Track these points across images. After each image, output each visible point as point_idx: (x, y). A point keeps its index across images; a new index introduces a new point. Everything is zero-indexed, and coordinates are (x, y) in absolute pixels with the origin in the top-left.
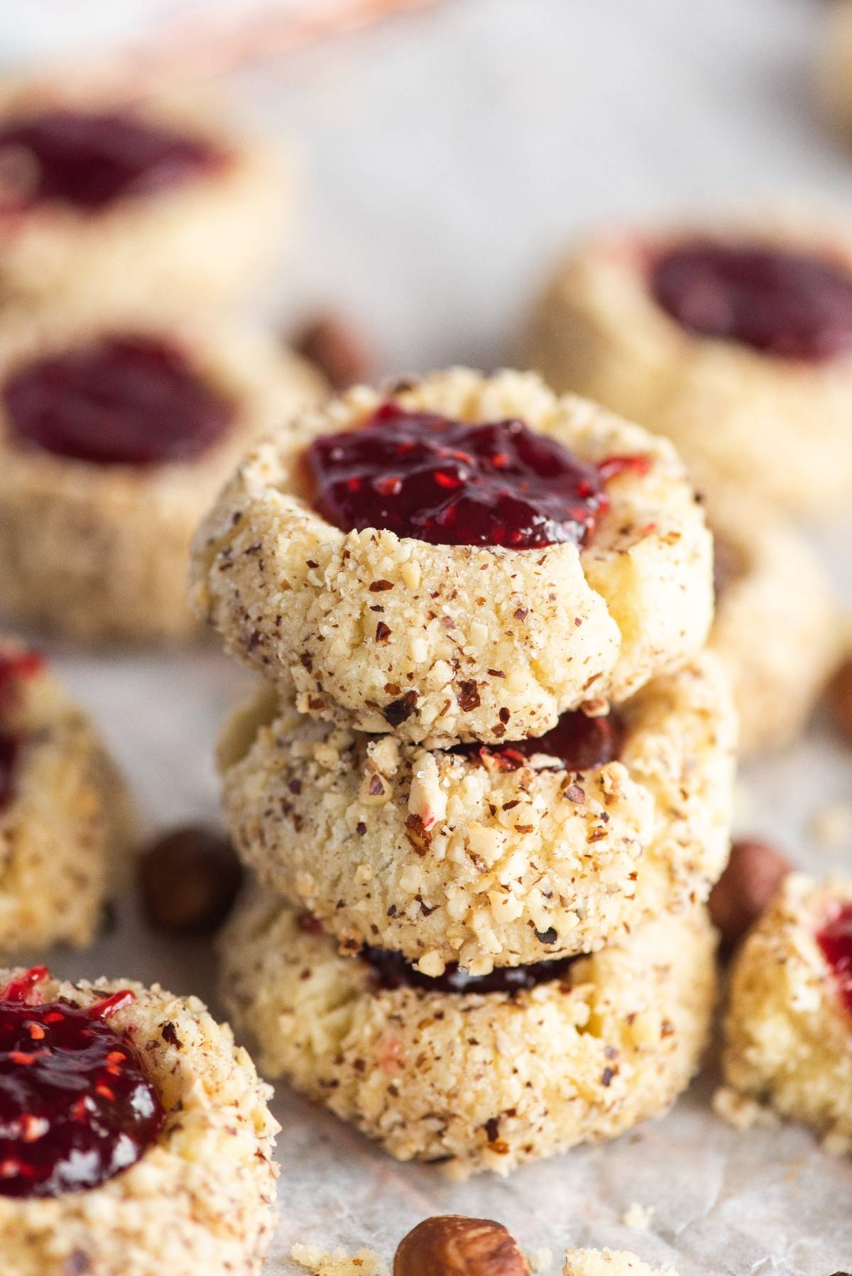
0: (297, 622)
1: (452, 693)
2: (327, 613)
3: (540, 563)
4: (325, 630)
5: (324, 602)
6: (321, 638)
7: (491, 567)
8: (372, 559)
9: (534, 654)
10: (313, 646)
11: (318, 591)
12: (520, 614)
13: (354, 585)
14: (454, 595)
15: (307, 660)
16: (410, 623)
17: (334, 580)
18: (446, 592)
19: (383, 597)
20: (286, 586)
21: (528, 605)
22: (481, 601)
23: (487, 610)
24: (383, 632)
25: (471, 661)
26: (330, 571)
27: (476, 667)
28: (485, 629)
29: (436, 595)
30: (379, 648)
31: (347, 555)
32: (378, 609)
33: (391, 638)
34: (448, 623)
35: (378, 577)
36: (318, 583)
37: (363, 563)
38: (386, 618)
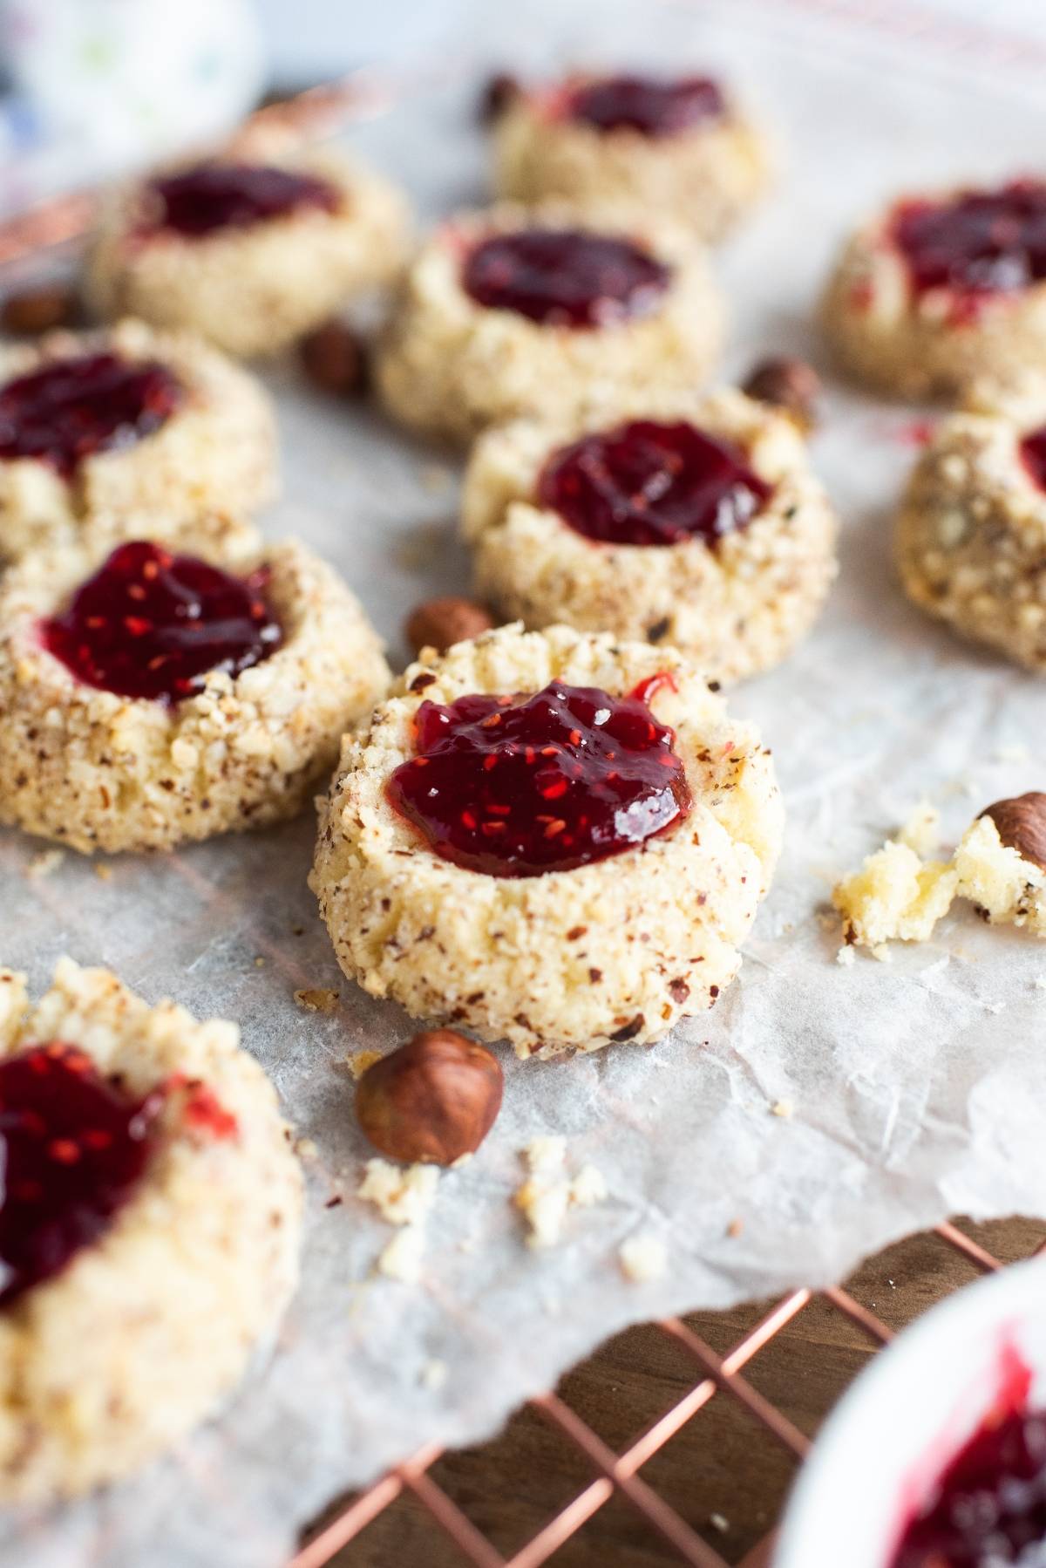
0: (502, 991)
1: (666, 996)
2: (533, 976)
3: (696, 841)
4: (538, 992)
5: (526, 967)
6: (533, 1000)
7: (662, 868)
8: (558, 910)
9: (722, 928)
10: (526, 1008)
11: (513, 959)
12: (701, 900)
13: (550, 941)
14: (641, 911)
15: (521, 1019)
16: (616, 955)
17: (528, 942)
18: (635, 911)
19: (583, 943)
20: (478, 963)
21: (703, 888)
22: (665, 904)
23: (673, 910)
24: (595, 975)
25: (673, 959)
26: (522, 936)
27: (678, 963)
28: (677, 926)
29: (628, 918)
30: (597, 989)
31: (530, 916)
32: (582, 956)
33: (604, 977)
34: (645, 938)
35: (570, 925)
36: (513, 952)
37: (549, 916)
38: (594, 961)
